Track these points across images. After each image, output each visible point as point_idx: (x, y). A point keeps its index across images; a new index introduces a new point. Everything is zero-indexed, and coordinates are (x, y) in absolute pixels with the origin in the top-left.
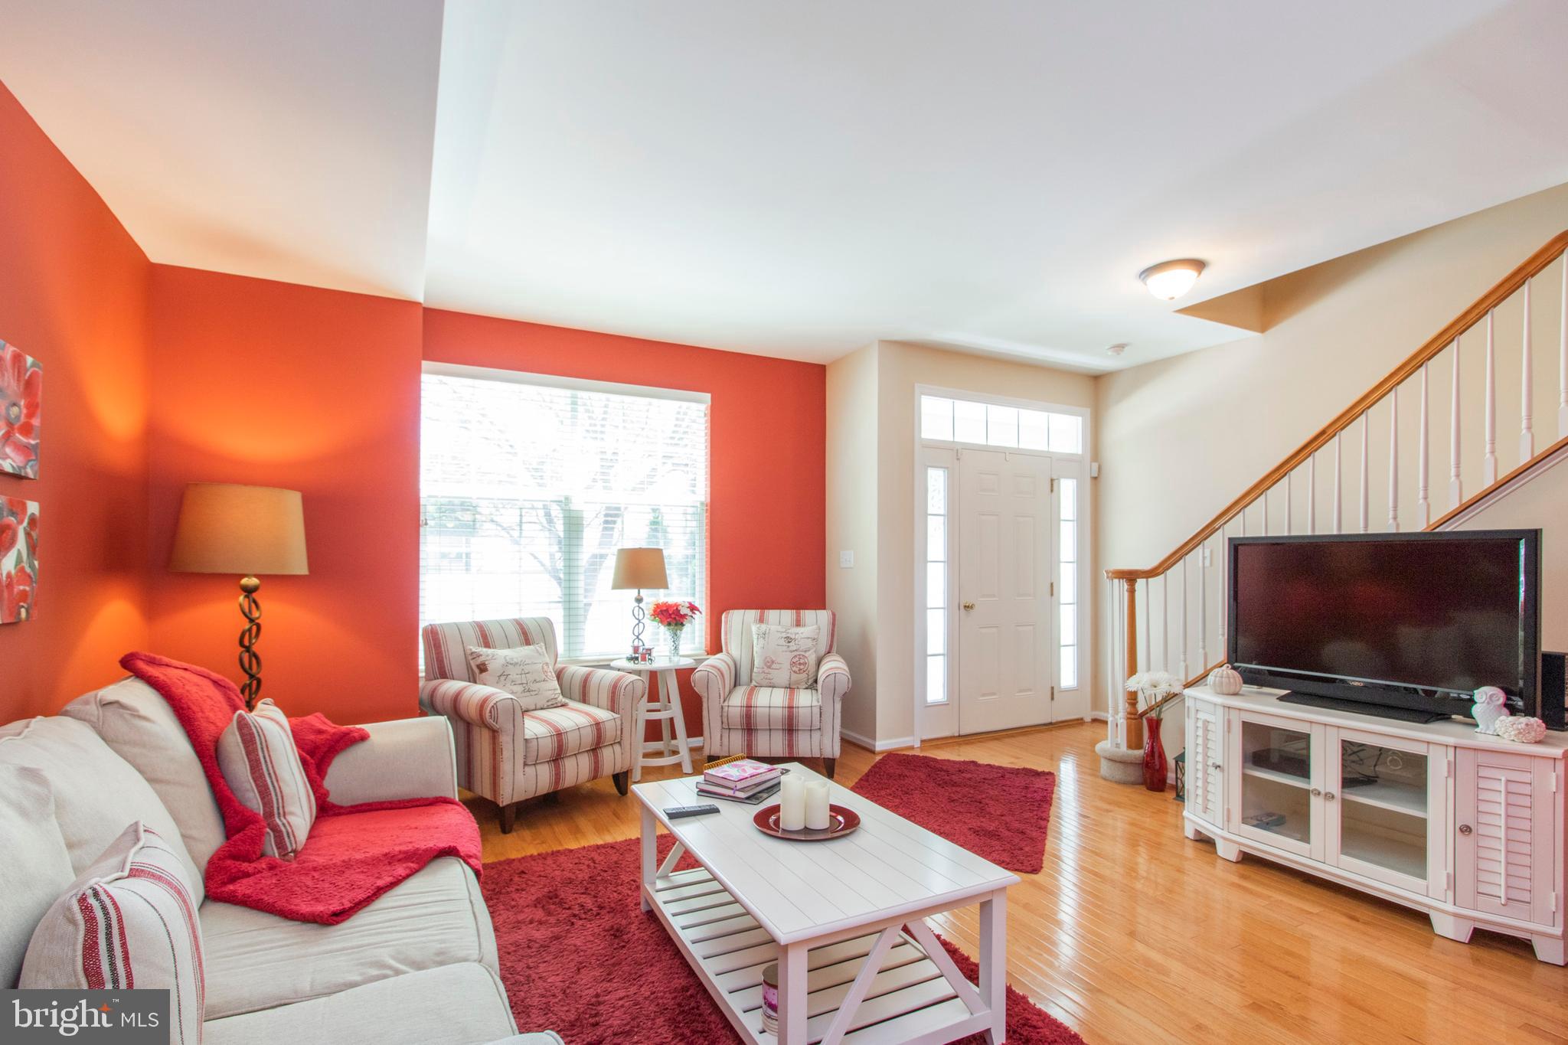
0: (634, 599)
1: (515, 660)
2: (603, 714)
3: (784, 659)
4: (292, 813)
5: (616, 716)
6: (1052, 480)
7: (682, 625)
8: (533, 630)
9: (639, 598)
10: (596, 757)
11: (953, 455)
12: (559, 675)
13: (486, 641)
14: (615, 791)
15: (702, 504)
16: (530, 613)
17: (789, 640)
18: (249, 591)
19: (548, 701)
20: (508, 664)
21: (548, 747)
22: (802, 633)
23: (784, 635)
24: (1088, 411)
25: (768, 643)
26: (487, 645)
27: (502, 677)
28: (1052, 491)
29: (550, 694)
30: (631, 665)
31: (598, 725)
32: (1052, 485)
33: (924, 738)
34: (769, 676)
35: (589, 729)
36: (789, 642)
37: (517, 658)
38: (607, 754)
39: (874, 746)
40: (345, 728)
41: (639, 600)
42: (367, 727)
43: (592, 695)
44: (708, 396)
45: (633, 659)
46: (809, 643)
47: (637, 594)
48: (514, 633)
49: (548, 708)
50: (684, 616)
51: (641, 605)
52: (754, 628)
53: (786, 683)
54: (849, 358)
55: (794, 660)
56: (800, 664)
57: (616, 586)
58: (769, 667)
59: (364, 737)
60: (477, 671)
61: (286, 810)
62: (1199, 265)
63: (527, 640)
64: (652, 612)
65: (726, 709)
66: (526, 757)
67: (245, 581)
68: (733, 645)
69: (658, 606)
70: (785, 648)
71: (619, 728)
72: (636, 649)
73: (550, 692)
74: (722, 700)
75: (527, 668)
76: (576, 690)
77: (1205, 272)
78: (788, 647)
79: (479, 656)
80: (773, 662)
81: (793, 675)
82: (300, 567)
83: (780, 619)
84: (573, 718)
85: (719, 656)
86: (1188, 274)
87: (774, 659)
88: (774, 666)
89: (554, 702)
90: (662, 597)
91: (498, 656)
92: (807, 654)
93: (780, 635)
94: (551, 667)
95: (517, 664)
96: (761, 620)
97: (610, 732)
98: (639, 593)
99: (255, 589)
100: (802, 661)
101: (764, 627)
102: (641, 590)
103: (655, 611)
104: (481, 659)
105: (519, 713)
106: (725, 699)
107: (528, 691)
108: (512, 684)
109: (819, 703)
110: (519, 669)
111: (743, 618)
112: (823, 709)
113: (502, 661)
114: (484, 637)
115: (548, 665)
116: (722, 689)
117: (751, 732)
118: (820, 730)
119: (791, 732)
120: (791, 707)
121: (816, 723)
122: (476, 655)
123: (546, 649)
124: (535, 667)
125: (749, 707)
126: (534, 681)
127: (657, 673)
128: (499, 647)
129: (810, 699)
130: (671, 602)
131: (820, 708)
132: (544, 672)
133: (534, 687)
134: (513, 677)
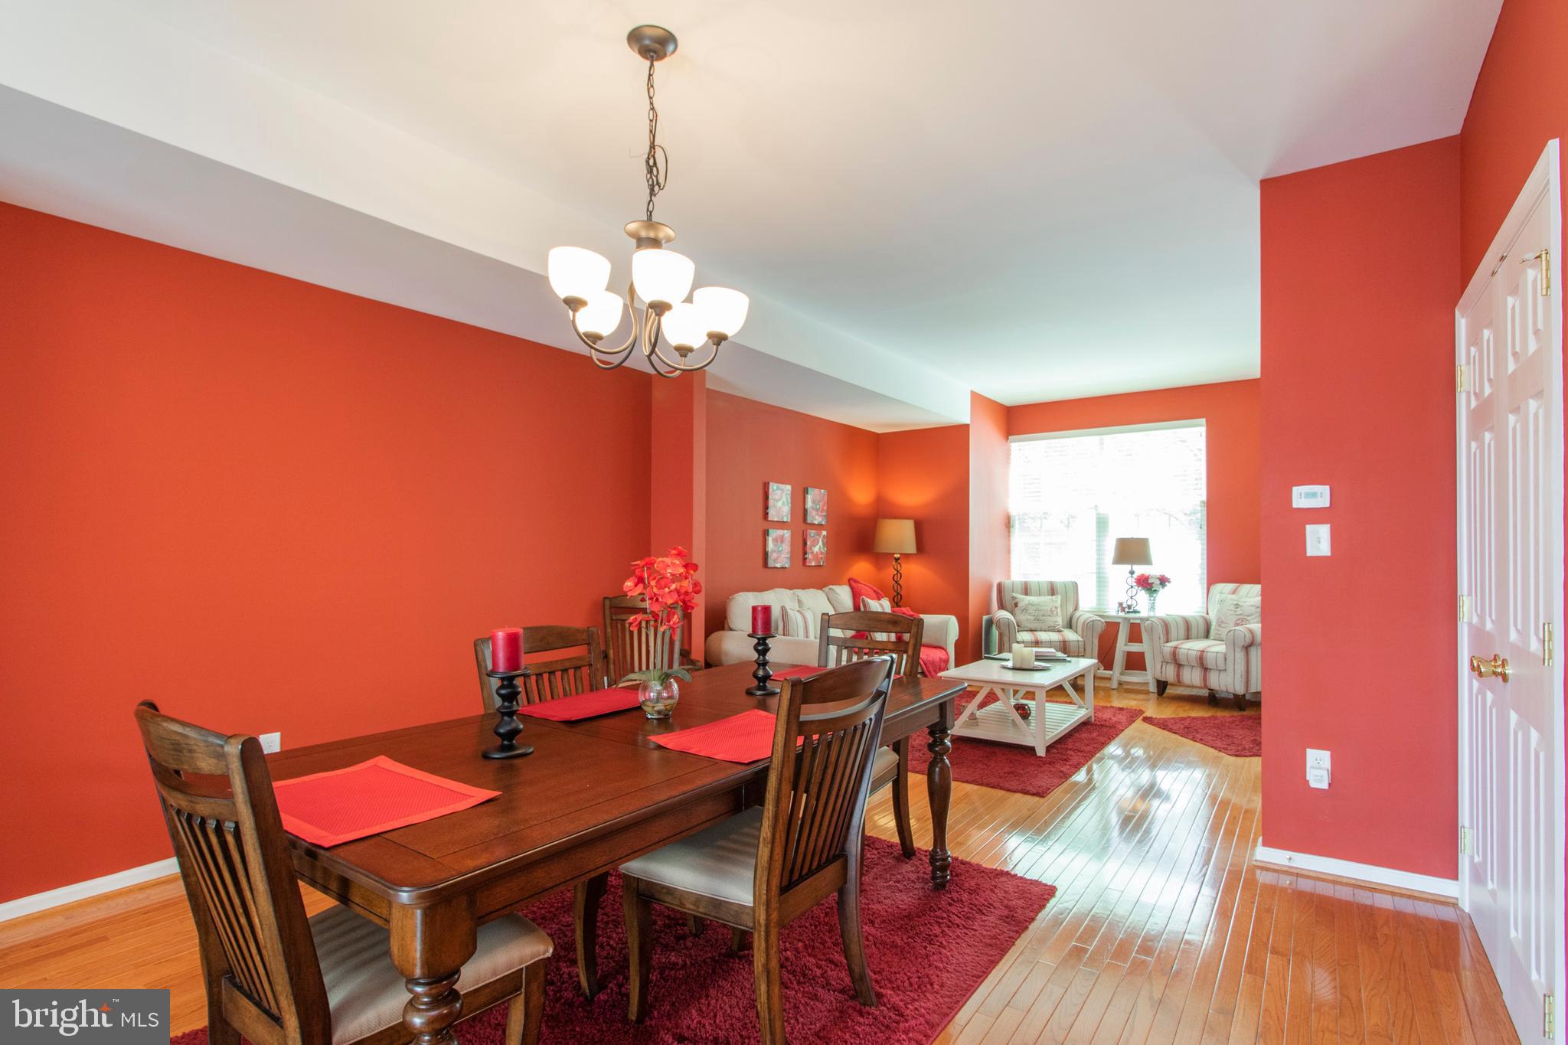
0: (1129, 571)
1: (1035, 602)
7: (1155, 590)
8: (1061, 588)
9: (1132, 571)
12: (1071, 616)
16: (1059, 577)
17: (1237, 606)
18: (897, 560)
19: (1050, 627)
20: (1032, 605)
22: (1250, 602)
23: (1235, 603)
25: (1222, 610)
26: (1024, 593)
31: (1065, 642)
34: (1219, 632)
35: (1058, 643)
36: (1237, 608)
41: (1132, 573)
44: (1203, 421)
46: (1251, 610)
47: (1131, 569)
49: (1049, 631)
51: (1131, 576)
55: (1238, 622)
57: (1116, 563)
60: (1014, 606)
63: (1052, 592)
64: (1137, 581)
67: (895, 556)
69: (1141, 577)
70: (1232, 612)
71: (1082, 647)
72: (1121, 605)
73: (1052, 622)
74: (1162, 641)
75: (1040, 608)
78: (1235, 611)
79: (1016, 598)
80: (1222, 622)
82: (912, 550)
88: (1223, 625)
89: (1053, 627)
90: (1140, 570)
91: (1028, 600)
93: (1232, 602)
94: (1059, 610)
95: (1035, 605)
97: (1074, 648)
99: (898, 559)
101: (1226, 596)
102: (1133, 566)
103: (1139, 580)
106: (1167, 642)
107: (1038, 620)
108: (1030, 614)
109: (1224, 651)
110: (1034, 608)
111: (1223, 589)
112: (1228, 656)
113: (1027, 602)
114: (1026, 590)
115: (1056, 608)
116: (1162, 635)
117: (1179, 666)
118: (1225, 670)
119: (1206, 670)
120: (1203, 651)
121: (1221, 666)
122: (1014, 598)
123: (1065, 600)
124: (1046, 608)
125: (1176, 648)
126: (1044, 615)
127: (1138, 621)
128: (1031, 595)
129: (1221, 648)
130: (1147, 575)
131: (1225, 654)
132: (1051, 611)
133: (1042, 618)
134: (1031, 610)
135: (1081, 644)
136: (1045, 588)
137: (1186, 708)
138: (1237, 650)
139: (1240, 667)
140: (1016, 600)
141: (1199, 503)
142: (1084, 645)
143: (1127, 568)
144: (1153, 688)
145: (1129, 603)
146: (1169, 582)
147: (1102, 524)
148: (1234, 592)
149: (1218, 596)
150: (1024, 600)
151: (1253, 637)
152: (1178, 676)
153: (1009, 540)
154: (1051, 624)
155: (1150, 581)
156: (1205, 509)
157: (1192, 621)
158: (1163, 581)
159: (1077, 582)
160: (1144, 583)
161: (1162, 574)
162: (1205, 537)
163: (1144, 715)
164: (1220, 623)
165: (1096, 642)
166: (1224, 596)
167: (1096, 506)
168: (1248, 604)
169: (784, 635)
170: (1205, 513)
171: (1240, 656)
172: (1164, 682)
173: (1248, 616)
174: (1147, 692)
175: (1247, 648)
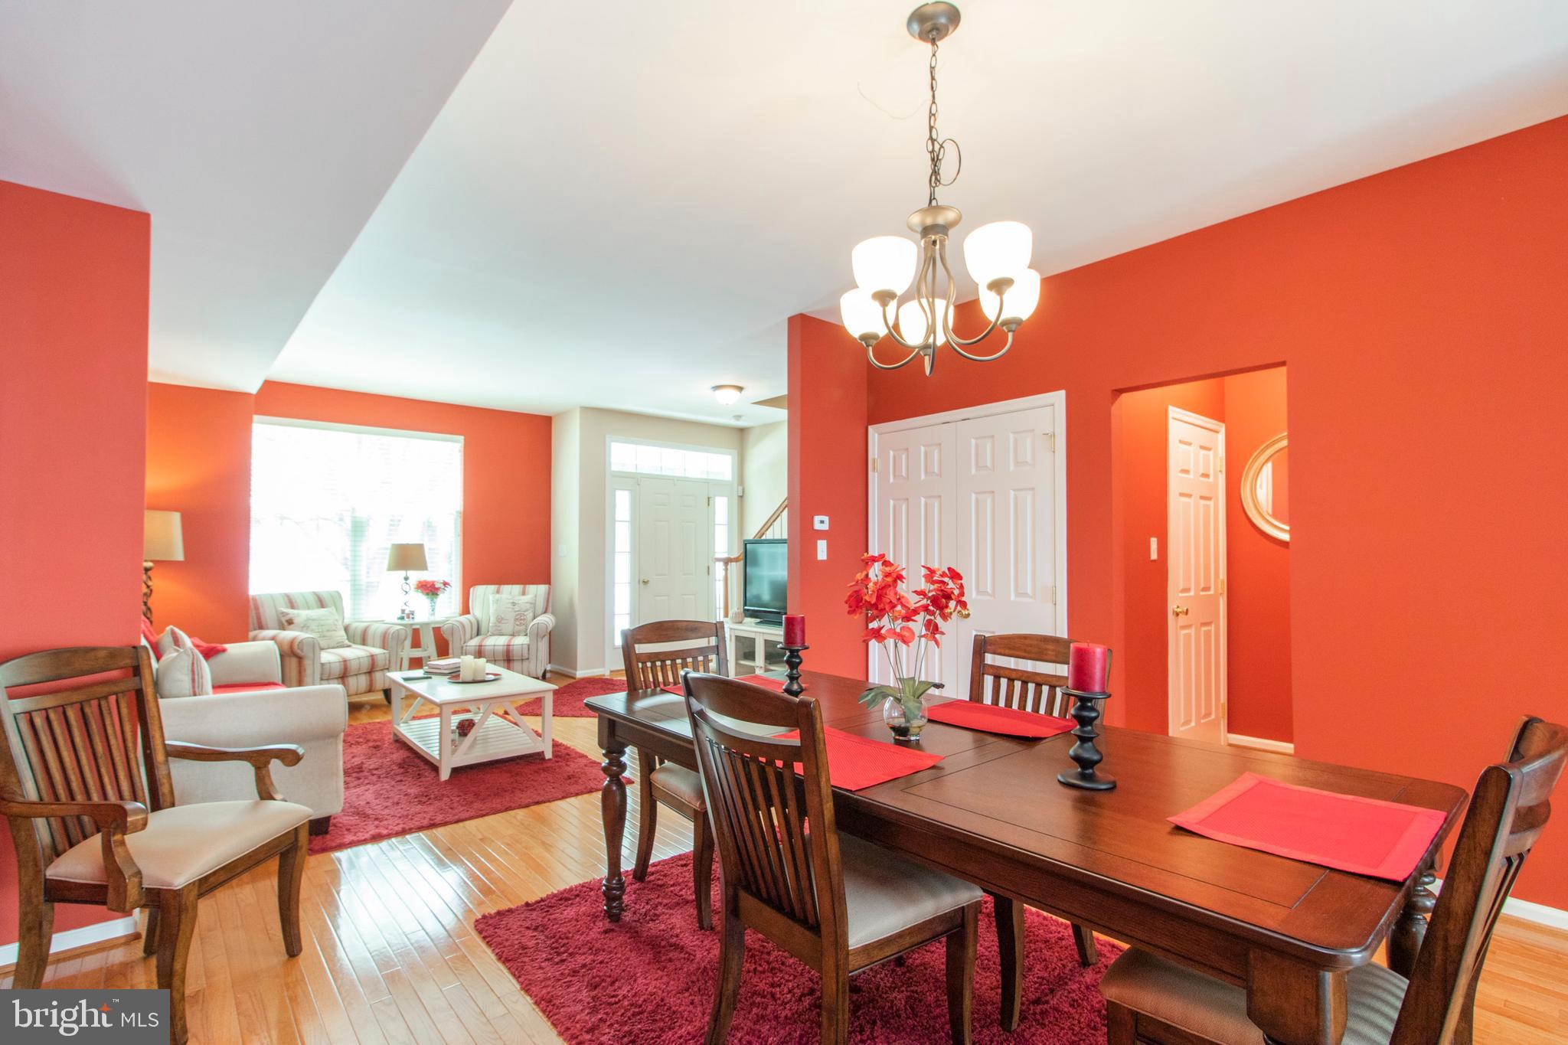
0: (403, 578)
2: (377, 651)
3: (511, 616)
5: (385, 651)
6: (709, 498)
7: (437, 594)
8: (327, 599)
9: (407, 577)
10: (371, 677)
11: (635, 481)
12: (346, 629)
13: (292, 605)
14: (386, 703)
15: (457, 512)
16: (324, 588)
17: (514, 604)
18: (147, 570)
19: (338, 643)
20: (309, 619)
21: (337, 669)
23: (511, 601)
24: (735, 452)
25: (500, 607)
26: (293, 607)
27: (305, 627)
28: (709, 505)
29: (339, 639)
30: (400, 622)
31: (372, 657)
32: (709, 501)
33: (613, 669)
34: (499, 628)
35: (366, 659)
37: (315, 616)
38: (378, 676)
39: (575, 674)
40: (213, 645)
41: (406, 579)
42: (226, 646)
43: (369, 640)
44: (461, 438)
45: (402, 618)
46: (528, 606)
47: (405, 574)
48: (312, 600)
49: (337, 647)
50: (438, 589)
51: (408, 582)
52: (491, 597)
53: (511, 633)
54: (564, 414)
55: (517, 617)
56: (521, 620)
57: (390, 569)
58: (500, 622)
59: (224, 650)
60: (286, 624)
62: (740, 389)
63: (321, 603)
64: (416, 586)
65: (464, 648)
66: (322, 674)
67: (144, 564)
68: (477, 610)
69: (420, 582)
70: (510, 610)
71: (388, 659)
72: (403, 611)
73: (339, 637)
74: (462, 642)
75: (322, 622)
76: (358, 638)
77: (743, 392)
78: (514, 608)
79: (288, 614)
80: (502, 619)
81: (516, 627)
82: (179, 556)
83: (512, 591)
84: (356, 653)
85: (467, 616)
86: (735, 393)
87: (504, 617)
88: (503, 622)
89: (342, 643)
91: (300, 615)
92: (526, 613)
93: (508, 601)
94: (340, 623)
96: (498, 592)
97: (380, 662)
99: (150, 569)
100: (522, 617)
101: (498, 596)
102: (409, 572)
103: (418, 585)
104: (288, 617)
105: (317, 648)
107: (324, 636)
108: (313, 631)
109: (526, 642)
110: (312, 623)
111: (485, 590)
112: (531, 646)
114: (291, 603)
118: (528, 659)
119: (509, 661)
120: (505, 645)
121: (526, 655)
122: (284, 614)
125: (481, 646)
126: (328, 631)
127: (418, 627)
129: (522, 640)
130: (427, 580)
132: (330, 625)
133: (328, 634)
134: (313, 626)
139: (542, 654)
140: (291, 617)
143: (403, 573)
149: (479, 600)
159: (340, 592)
160: (426, 588)
161: (435, 580)
164: (498, 620)
167: (350, 510)
168: (520, 601)
169: (195, 695)
171: (542, 644)
173: (525, 611)
175: (544, 638)
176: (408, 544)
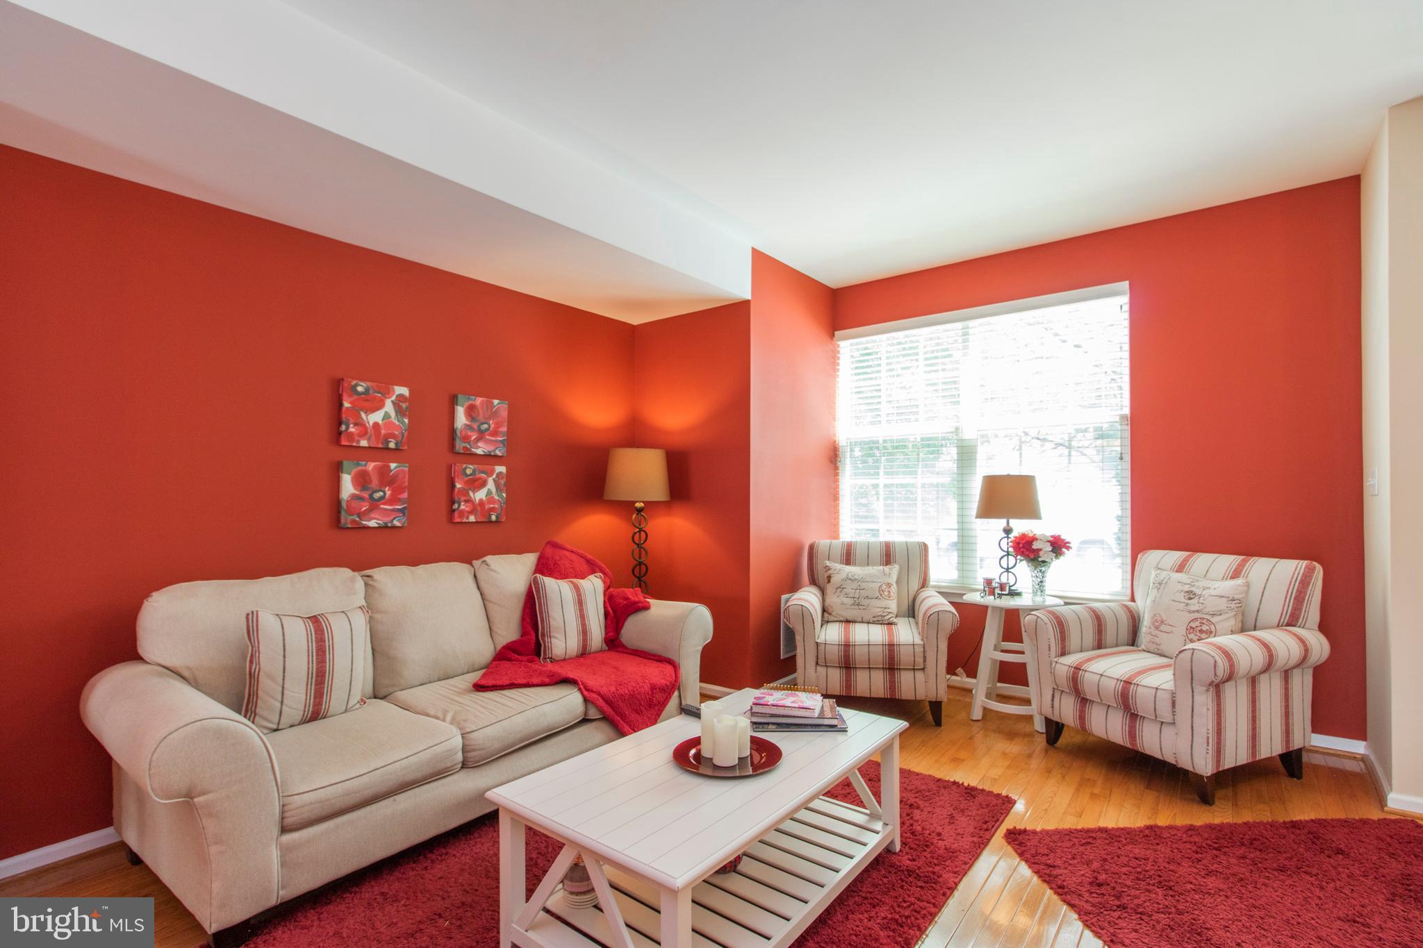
0: (1002, 528)
1: (856, 577)
3: (1179, 621)
4: (556, 638)
8: (898, 552)
9: (1008, 528)
13: (847, 559)
17: (1190, 596)
18: (639, 510)
19: (874, 617)
22: (1215, 589)
23: (1187, 588)
25: (1161, 597)
26: (846, 562)
34: (1157, 640)
36: (1190, 599)
37: (858, 575)
40: (640, 599)
41: (1008, 531)
44: (1125, 286)
46: (1223, 604)
47: (1005, 525)
51: (1008, 536)
55: (1193, 625)
56: (1201, 631)
57: (981, 515)
58: (1158, 628)
59: (646, 607)
60: (826, 581)
61: (551, 634)
63: (886, 561)
64: (1014, 543)
67: (638, 505)
69: (1019, 537)
70: (1182, 606)
73: (879, 610)
75: (863, 585)
78: (1187, 604)
79: (830, 568)
80: (1162, 622)
83: (1213, 566)
87: (1164, 619)
88: (1163, 628)
89: (880, 618)
90: (1021, 526)
92: (1214, 620)
93: (1180, 587)
94: (892, 588)
95: (856, 580)
96: (1181, 566)
98: (1008, 523)
99: (641, 509)
100: (1205, 628)
101: (1174, 574)
102: (1011, 521)
103: (1017, 542)
106: (1063, 654)
107: (858, 605)
108: (847, 595)
109: (1170, 686)
110: (855, 585)
111: (1160, 560)
112: (1179, 697)
113: (843, 576)
114: (848, 556)
115: (889, 585)
116: (1053, 641)
117: (1084, 701)
118: (1173, 724)
119: (1133, 717)
120: (1128, 683)
121: (1165, 713)
122: (827, 568)
123: (906, 571)
124: (872, 585)
125: (1077, 668)
126: (868, 598)
127: (1017, 612)
128: (855, 564)
129: (1163, 679)
130: (1031, 535)
131: (1173, 694)
132: (881, 590)
133: (863, 601)
134: (849, 589)
135: (919, 650)
136: (876, 554)
137: (1096, 791)
138: (1199, 689)
139: (1205, 723)
140: (831, 572)
141: (1117, 419)
142: (924, 652)
143: (1000, 523)
144: (1039, 726)
145: (1004, 580)
146: (1068, 548)
147: (966, 455)
148: (1180, 568)
149: (1153, 574)
150: (842, 571)
151: (1232, 666)
152: (1082, 718)
153: (837, 481)
154: (878, 611)
155: (1036, 546)
156: (1129, 428)
157: (1108, 616)
158: (1058, 546)
159: (927, 544)
160: (1025, 548)
161: (1056, 533)
162: (1128, 474)
163: (1008, 824)
164: (1158, 624)
165: (944, 647)
166: (1164, 574)
167: (957, 429)
168: (1212, 592)
170: (1128, 434)
171: (1204, 701)
172: (1057, 723)
173: (1213, 615)
174: (1030, 735)
175: (1217, 688)
176: (1009, 476)
